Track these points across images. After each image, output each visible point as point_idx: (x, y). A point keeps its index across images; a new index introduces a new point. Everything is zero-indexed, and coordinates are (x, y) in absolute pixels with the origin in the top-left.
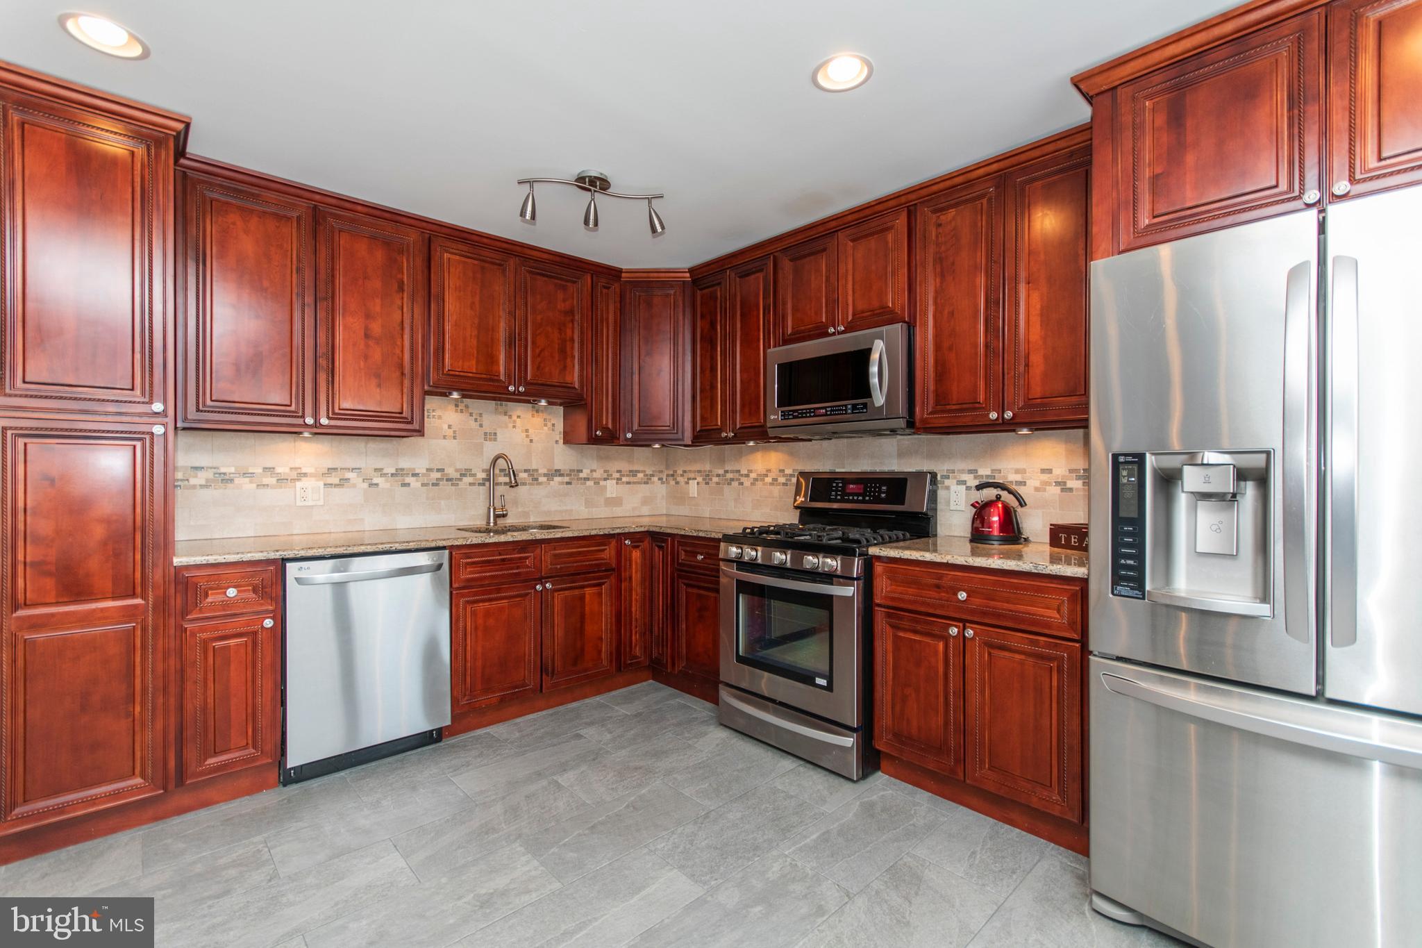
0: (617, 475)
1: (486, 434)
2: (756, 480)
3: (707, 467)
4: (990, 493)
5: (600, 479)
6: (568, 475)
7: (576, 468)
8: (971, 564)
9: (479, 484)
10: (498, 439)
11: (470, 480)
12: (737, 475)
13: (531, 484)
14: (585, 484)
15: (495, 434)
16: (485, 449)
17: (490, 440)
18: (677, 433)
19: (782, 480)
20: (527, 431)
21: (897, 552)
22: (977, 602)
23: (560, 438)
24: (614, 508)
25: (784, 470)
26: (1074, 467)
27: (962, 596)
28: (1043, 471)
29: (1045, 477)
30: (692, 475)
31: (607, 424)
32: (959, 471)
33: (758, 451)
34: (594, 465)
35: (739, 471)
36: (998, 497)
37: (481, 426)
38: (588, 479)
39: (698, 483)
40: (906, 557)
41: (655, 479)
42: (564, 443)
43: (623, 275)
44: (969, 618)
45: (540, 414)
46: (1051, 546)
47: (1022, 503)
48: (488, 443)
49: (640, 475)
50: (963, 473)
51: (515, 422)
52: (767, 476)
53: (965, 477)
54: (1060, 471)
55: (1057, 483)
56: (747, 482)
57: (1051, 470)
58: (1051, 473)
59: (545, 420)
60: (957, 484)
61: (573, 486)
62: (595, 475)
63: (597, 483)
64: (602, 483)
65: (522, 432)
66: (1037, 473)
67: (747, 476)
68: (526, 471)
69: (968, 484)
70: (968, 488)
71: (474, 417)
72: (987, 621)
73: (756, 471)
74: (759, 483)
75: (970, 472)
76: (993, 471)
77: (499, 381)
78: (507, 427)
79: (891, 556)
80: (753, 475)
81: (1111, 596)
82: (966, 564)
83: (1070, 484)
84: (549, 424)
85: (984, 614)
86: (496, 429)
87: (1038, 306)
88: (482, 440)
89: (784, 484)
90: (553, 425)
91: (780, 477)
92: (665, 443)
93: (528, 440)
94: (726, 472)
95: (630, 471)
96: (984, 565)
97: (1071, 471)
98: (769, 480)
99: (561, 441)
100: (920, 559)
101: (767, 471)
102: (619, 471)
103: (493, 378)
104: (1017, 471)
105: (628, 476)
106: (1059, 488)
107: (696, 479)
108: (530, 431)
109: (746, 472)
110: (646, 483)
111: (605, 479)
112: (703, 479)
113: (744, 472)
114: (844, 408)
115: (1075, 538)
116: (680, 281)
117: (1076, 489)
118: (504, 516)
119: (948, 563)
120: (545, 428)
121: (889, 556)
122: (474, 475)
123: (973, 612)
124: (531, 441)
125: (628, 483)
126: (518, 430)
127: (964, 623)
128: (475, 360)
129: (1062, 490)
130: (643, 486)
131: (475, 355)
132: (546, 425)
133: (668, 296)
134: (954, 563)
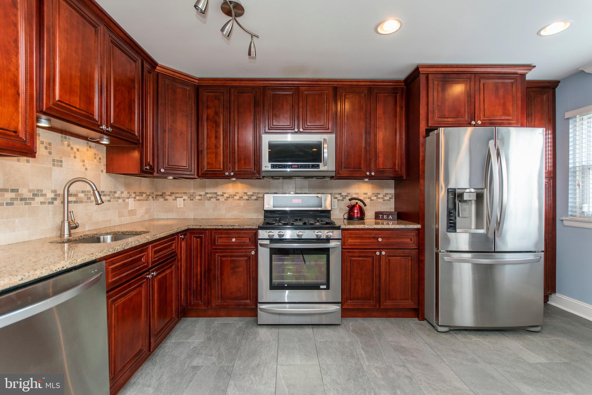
0: (133, 195)
1: (54, 160)
2: (228, 198)
3: (192, 191)
4: (354, 202)
5: (125, 198)
6: (109, 195)
7: (113, 191)
8: (383, 228)
9: (49, 203)
10: (63, 166)
11: (42, 199)
12: (215, 195)
13: (86, 202)
14: (118, 201)
15: (61, 161)
16: (53, 173)
17: (58, 166)
18: (191, 171)
19: (245, 197)
20: (83, 161)
21: (353, 226)
22: (385, 241)
23: (104, 168)
24: (132, 217)
25: (247, 193)
26: (374, 192)
27: (380, 240)
28: (364, 194)
29: (365, 196)
30: (179, 195)
31: (150, 162)
32: (335, 193)
33: (230, 183)
34: (123, 189)
35: (217, 193)
36: (357, 203)
37: (50, 153)
38: (119, 198)
39: (184, 200)
40: (357, 228)
41: (150, 197)
42: (106, 172)
43: (157, 68)
44: (382, 247)
45: (92, 149)
46: (375, 219)
47: (365, 205)
48: (55, 168)
49: (144, 195)
50: (336, 194)
51: (75, 153)
52: (236, 195)
53: (337, 196)
54: (369, 194)
55: (369, 198)
56: (222, 199)
57: (367, 193)
58: (367, 194)
59: (95, 154)
60: (334, 199)
61: (112, 202)
62: (123, 195)
63: (124, 201)
64: (127, 200)
65: (80, 162)
66: (363, 194)
67: (222, 195)
68: (83, 192)
69: (338, 199)
70: (338, 200)
71: (44, 145)
72: (388, 247)
73: (228, 193)
74: (230, 200)
75: (339, 194)
76: (347, 194)
77: (95, 120)
78: (69, 156)
79: (351, 228)
80: (226, 195)
81: (446, 232)
82: (381, 228)
83: (373, 198)
84: (98, 158)
85: (387, 245)
86: (61, 157)
87: (382, 137)
88: (51, 166)
89: (247, 200)
90: (100, 159)
91: (244, 196)
92: (176, 176)
93: (84, 168)
94: (208, 193)
95: (140, 193)
96: (388, 228)
97: (373, 194)
98: (237, 197)
99: (105, 171)
100: (363, 228)
101: (236, 193)
102: (135, 193)
103: (90, 116)
104: (356, 194)
105: (139, 196)
106: (369, 200)
107: (182, 197)
108: (85, 161)
109: (221, 194)
110: (147, 200)
111: (128, 198)
112: (188, 198)
113: (219, 193)
114: (308, 166)
115: (385, 216)
116: (193, 84)
117: (375, 200)
118: (76, 227)
119: (374, 228)
120: (95, 160)
121: (350, 228)
122: (45, 195)
123: (383, 245)
124: (86, 169)
125: (139, 200)
126: (78, 160)
127: (380, 250)
128: (78, 97)
129: (370, 200)
130: (146, 202)
131: (79, 93)
132: (95, 158)
133: (185, 90)
134: (377, 228)
